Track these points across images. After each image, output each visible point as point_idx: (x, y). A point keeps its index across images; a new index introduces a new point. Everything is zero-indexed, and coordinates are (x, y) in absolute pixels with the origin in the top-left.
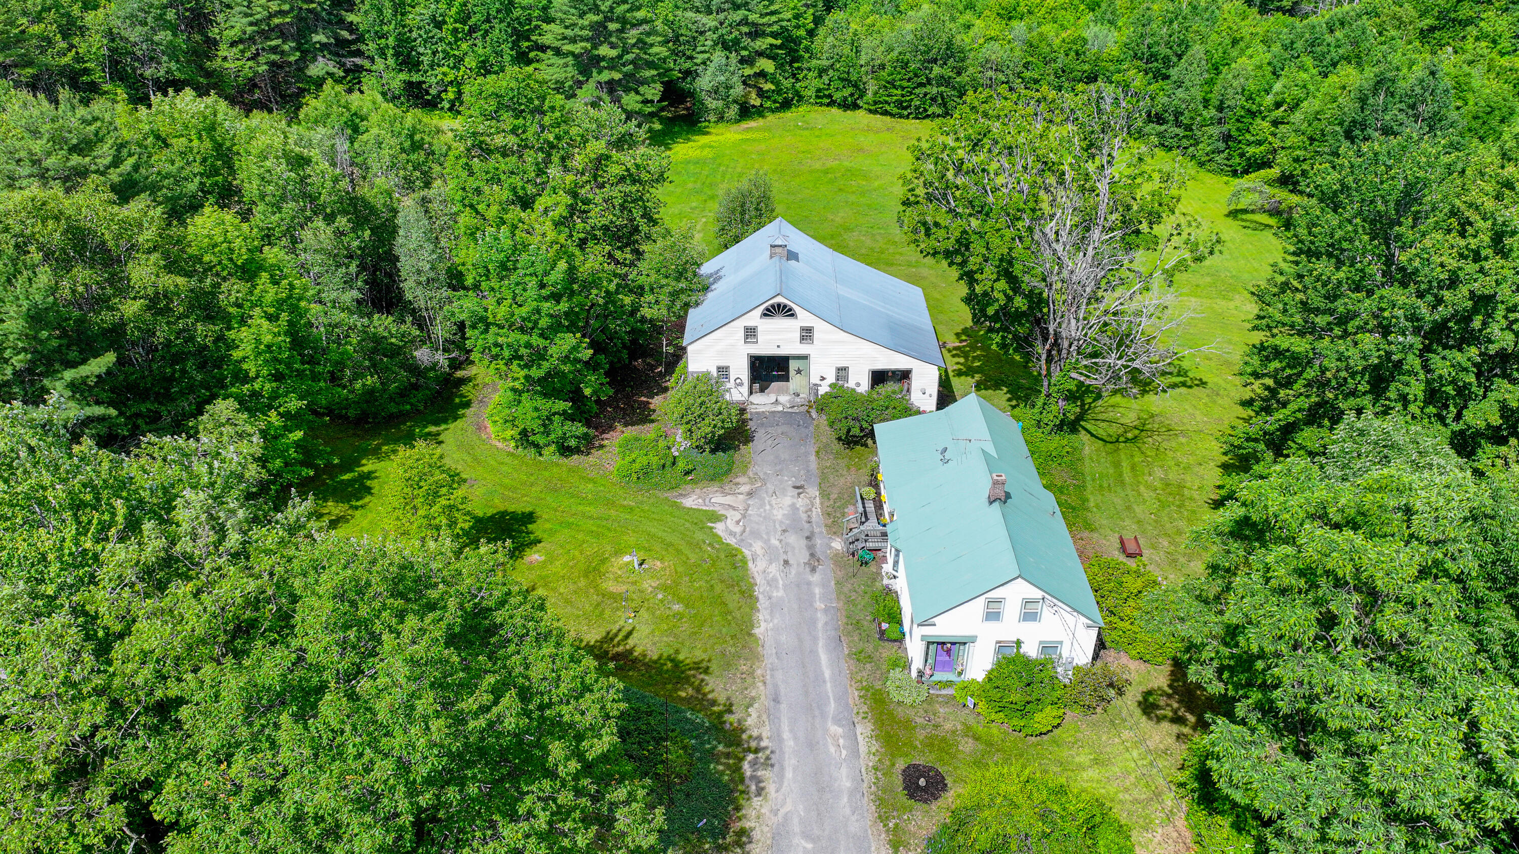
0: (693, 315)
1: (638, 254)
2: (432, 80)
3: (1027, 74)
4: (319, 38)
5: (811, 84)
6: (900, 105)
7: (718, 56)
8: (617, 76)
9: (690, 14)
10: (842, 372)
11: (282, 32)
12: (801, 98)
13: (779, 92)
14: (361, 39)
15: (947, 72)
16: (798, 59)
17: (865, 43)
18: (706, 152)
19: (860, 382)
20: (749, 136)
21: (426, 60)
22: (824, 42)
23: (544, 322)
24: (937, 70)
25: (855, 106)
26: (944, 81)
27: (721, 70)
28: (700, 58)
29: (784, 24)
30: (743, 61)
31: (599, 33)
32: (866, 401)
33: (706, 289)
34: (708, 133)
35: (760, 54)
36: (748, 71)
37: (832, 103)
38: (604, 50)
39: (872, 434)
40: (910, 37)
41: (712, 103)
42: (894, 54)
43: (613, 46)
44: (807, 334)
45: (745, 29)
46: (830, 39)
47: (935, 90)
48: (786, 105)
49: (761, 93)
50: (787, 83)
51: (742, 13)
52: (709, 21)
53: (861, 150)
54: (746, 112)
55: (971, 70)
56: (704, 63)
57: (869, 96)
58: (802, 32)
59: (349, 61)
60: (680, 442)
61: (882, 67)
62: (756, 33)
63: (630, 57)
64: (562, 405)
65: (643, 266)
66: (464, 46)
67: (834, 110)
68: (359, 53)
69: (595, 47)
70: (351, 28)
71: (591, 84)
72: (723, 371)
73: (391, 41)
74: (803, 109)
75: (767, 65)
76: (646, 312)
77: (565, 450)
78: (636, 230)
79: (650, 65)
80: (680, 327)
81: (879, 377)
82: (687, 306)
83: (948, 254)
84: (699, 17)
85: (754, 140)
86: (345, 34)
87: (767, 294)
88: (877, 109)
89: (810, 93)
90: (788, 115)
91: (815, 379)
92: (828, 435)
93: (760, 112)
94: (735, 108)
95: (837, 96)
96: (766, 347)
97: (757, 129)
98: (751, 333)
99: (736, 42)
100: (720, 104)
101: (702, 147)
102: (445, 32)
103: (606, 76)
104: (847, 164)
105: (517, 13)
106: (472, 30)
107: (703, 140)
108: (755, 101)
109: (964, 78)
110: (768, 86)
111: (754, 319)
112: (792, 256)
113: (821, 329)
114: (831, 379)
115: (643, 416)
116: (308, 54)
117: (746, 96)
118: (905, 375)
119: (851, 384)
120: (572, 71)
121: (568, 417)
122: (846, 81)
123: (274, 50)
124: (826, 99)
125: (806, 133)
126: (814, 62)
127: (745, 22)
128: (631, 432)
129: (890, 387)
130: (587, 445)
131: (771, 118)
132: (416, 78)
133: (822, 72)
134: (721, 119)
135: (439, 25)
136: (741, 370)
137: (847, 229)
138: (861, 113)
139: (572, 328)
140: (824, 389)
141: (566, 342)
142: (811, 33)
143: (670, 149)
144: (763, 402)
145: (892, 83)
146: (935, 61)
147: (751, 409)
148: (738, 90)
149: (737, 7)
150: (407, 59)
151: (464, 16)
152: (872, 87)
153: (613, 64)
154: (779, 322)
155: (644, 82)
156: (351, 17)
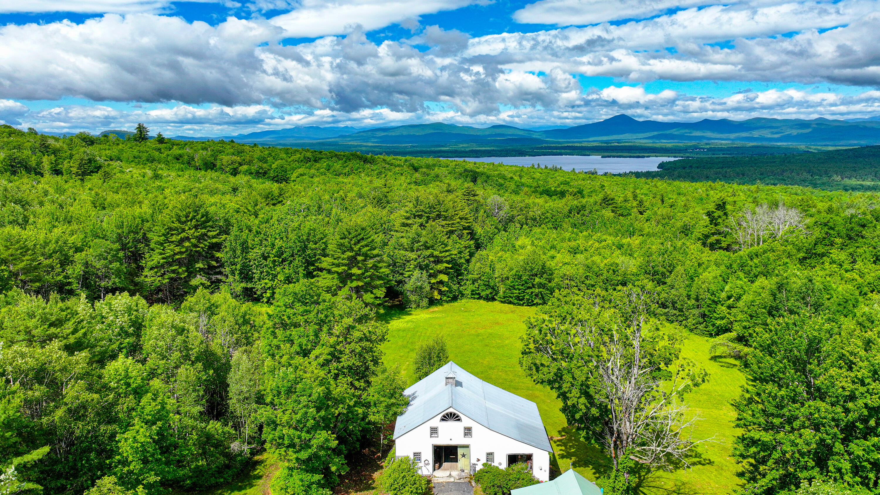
0: (400, 420)
1: (368, 383)
2: (259, 287)
3: (588, 282)
4: (200, 265)
5: (468, 288)
6: (518, 298)
7: (417, 273)
8: (361, 284)
9: (402, 252)
10: (490, 456)
11: (180, 263)
12: (463, 295)
13: (451, 292)
14: (222, 266)
15: (543, 281)
16: (461, 274)
17: (498, 266)
18: (410, 325)
19: (501, 462)
20: (434, 315)
21: (256, 276)
22: (475, 266)
23: (310, 423)
24: (537, 280)
25: (493, 299)
26: (541, 285)
27: (418, 280)
28: (407, 274)
29: (453, 256)
30: (431, 276)
31: (353, 262)
32: (505, 474)
33: (407, 404)
34: (411, 314)
35: (440, 272)
36: (433, 281)
37: (480, 298)
38: (355, 271)
40: (522, 263)
41: (413, 298)
42: (514, 272)
43: (359, 268)
44: (468, 431)
45: (432, 259)
46: (478, 264)
47: (537, 291)
48: (455, 299)
49: (440, 292)
50: (455, 287)
51: (430, 251)
52: (413, 255)
53: (497, 323)
54: (432, 302)
55: (556, 280)
56: (409, 277)
57: (501, 293)
58: (463, 261)
59: (214, 278)
61: (507, 278)
62: (438, 261)
63: (368, 274)
64: (317, 477)
65: (371, 390)
66: (278, 269)
67: (482, 301)
68: (220, 273)
69: (350, 269)
70: (217, 260)
71: (347, 288)
72: (417, 455)
73: (238, 267)
74: (464, 301)
75: (444, 278)
76: (372, 418)
78: (367, 368)
79: (380, 278)
80: (392, 427)
81: (513, 459)
82: (395, 414)
83: (550, 382)
84: (407, 253)
85: (437, 318)
86: (214, 263)
87: (443, 407)
88: (506, 301)
89: (468, 292)
90: (456, 304)
91: (473, 461)
93: (440, 302)
94: (426, 301)
95: (483, 294)
96: (443, 440)
97: (439, 312)
98: (434, 431)
99: (427, 266)
100: (417, 298)
101: (408, 322)
102: (269, 262)
103: (355, 284)
104: (490, 331)
105: (309, 252)
106: (284, 260)
107: (408, 318)
108: (437, 296)
109: (553, 284)
110: (445, 289)
111: (436, 422)
112: (459, 384)
113: (476, 428)
114: (484, 460)
115: (367, 485)
116: (191, 274)
117: (432, 294)
118: (528, 458)
119: (496, 464)
120: (336, 282)
122: (488, 286)
123: (173, 271)
124: (477, 295)
125: (466, 314)
126: (470, 276)
127: (431, 255)
129: (520, 465)
131: (446, 305)
132: (250, 285)
133: (474, 281)
134: (418, 306)
135: (265, 258)
136: (428, 455)
137: (491, 368)
138: (496, 303)
139: (326, 428)
140: (479, 467)
141: (322, 437)
142: (468, 261)
143: (389, 323)
144: (442, 475)
145: (513, 287)
146: (536, 275)
147: (435, 480)
148: (428, 292)
149: (427, 248)
150: (246, 276)
151: (280, 254)
152: (502, 289)
153: (359, 278)
154: (451, 424)
155: (376, 287)
156: (218, 255)
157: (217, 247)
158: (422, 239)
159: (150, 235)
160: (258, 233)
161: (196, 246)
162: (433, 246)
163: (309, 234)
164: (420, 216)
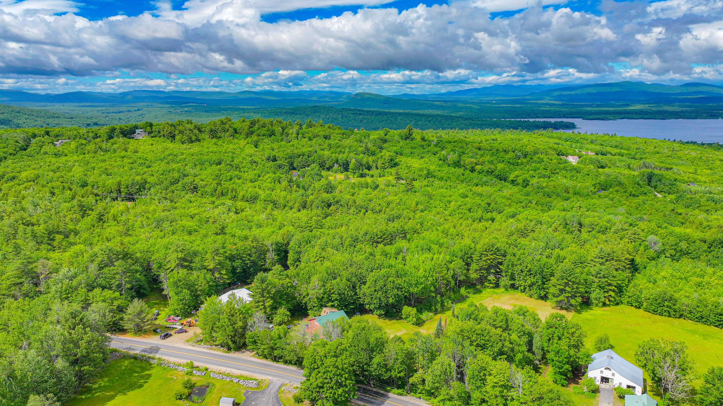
0: (590, 366)
1: (579, 350)
2: (517, 283)
3: (698, 309)
4: (492, 271)
5: (625, 300)
6: (654, 311)
7: (598, 290)
8: (570, 295)
9: (591, 277)
10: (620, 384)
11: (485, 269)
12: (622, 303)
13: (615, 301)
14: (501, 271)
15: (670, 304)
16: (622, 292)
17: (644, 291)
18: (592, 317)
19: (624, 386)
20: (605, 312)
21: (517, 279)
22: (631, 289)
23: (564, 362)
24: (666, 303)
25: (639, 308)
26: (668, 306)
27: (599, 294)
28: (592, 289)
29: (619, 282)
30: (605, 292)
31: (567, 284)
32: (625, 390)
33: (593, 361)
34: (592, 310)
35: (611, 290)
36: (606, 295)
37: (632, 306)
38: (567, 289)
39: (624, 397)
40: (658, 293)
41: (594, 301)
42: (653, 297)
43: (569, 287)
44: (613, 375)
45: (606, 284)
46: (633, 288)
47: (665, 309)
48: (617, 304)
49: (609, 300)
50: (619, 299)
51: (606, 279)
52: (597, 280)
53: (639, 324)
54: (604, 304)
55: (678, 305)
56: (594, 291)
57: (644, 306)
58: (624, 285)
59: (498, 276)
60: (585, 389)
61: (649, 299)
62: (610, 285)
63: (574, 291)
64: (564, 377)
65: (580, 353)
68: (500, 275)
69: (565, 287)
70: (499, 269)
72: (595, 378)
73: (510, 274)
74: (623, 306)
75: (613, 294)
76: (580, 363)
77: (563, 385)
78: (578, 346)
80: (587, 367)
81: (629, 387)
82: (588, 363)
84: (593, 278)
85: (606, 314)
86: (498, 270)
87: (606, 365)
88: (646, 310)
89: (625, 301)
90: (617, 307)
91: (614, 384)
92: (616, 395)
93: (609, 305)
94: (601, 304)
95: (634, 304)
96: (604, 375)
97: (607, 311)
98: (602, 372)
99: (604, 287)
100: (597, 302)
101: (591, 315)
102: (524, 274)
103: (567, 295)
105: (544, 273)
106: (531, 274)
107: (591, 312)
108: (607, 302)
110: (612, 299)
111: (603, 369)
112: (612, 358)
113: (616, 374)
114: (618, 384)
115: (577, 383)
116: (489, 273)
117: (605, 300)
118: (634, 388)
119: (622, 386)
120: (558, 292)
121: (565, 379)
122: (637, 301)
123: (482, 273)
124: (630, 304)
125: (623, 314)
126: (627, 294)
127: (607, 282)
128: (575, 385)
129: (630, 389)
130: (567, 386)
131: (612, 307)
132: (513, 282)
133: (629, 297)
134: (597, 305)
135: (522, 272)
136: (599, 379)
137: (629, 349)
138: (641, 310)
139: (568, 364)
140: (616, 386)
141: (567, 366)
142: (627, 286)
143: (581, 314)
144: (603, 386)
145: (652, 304)
146: (666, 300)
147: (600, 387)
148: (603, 299)
149: (605, 277)
150: (512, 278)
151: (530, 271)
152: (645, 304)
153: (569, 292)
154: (607, 371)
155: (576, 297)
156: (501, 267)
157: (501, 263)
158: (602, 273)
159: (473, 256)
160: (519, 259)
161: (491, 262)
162: (607, 277)
163: (545, 265)
164: (602, 258)
